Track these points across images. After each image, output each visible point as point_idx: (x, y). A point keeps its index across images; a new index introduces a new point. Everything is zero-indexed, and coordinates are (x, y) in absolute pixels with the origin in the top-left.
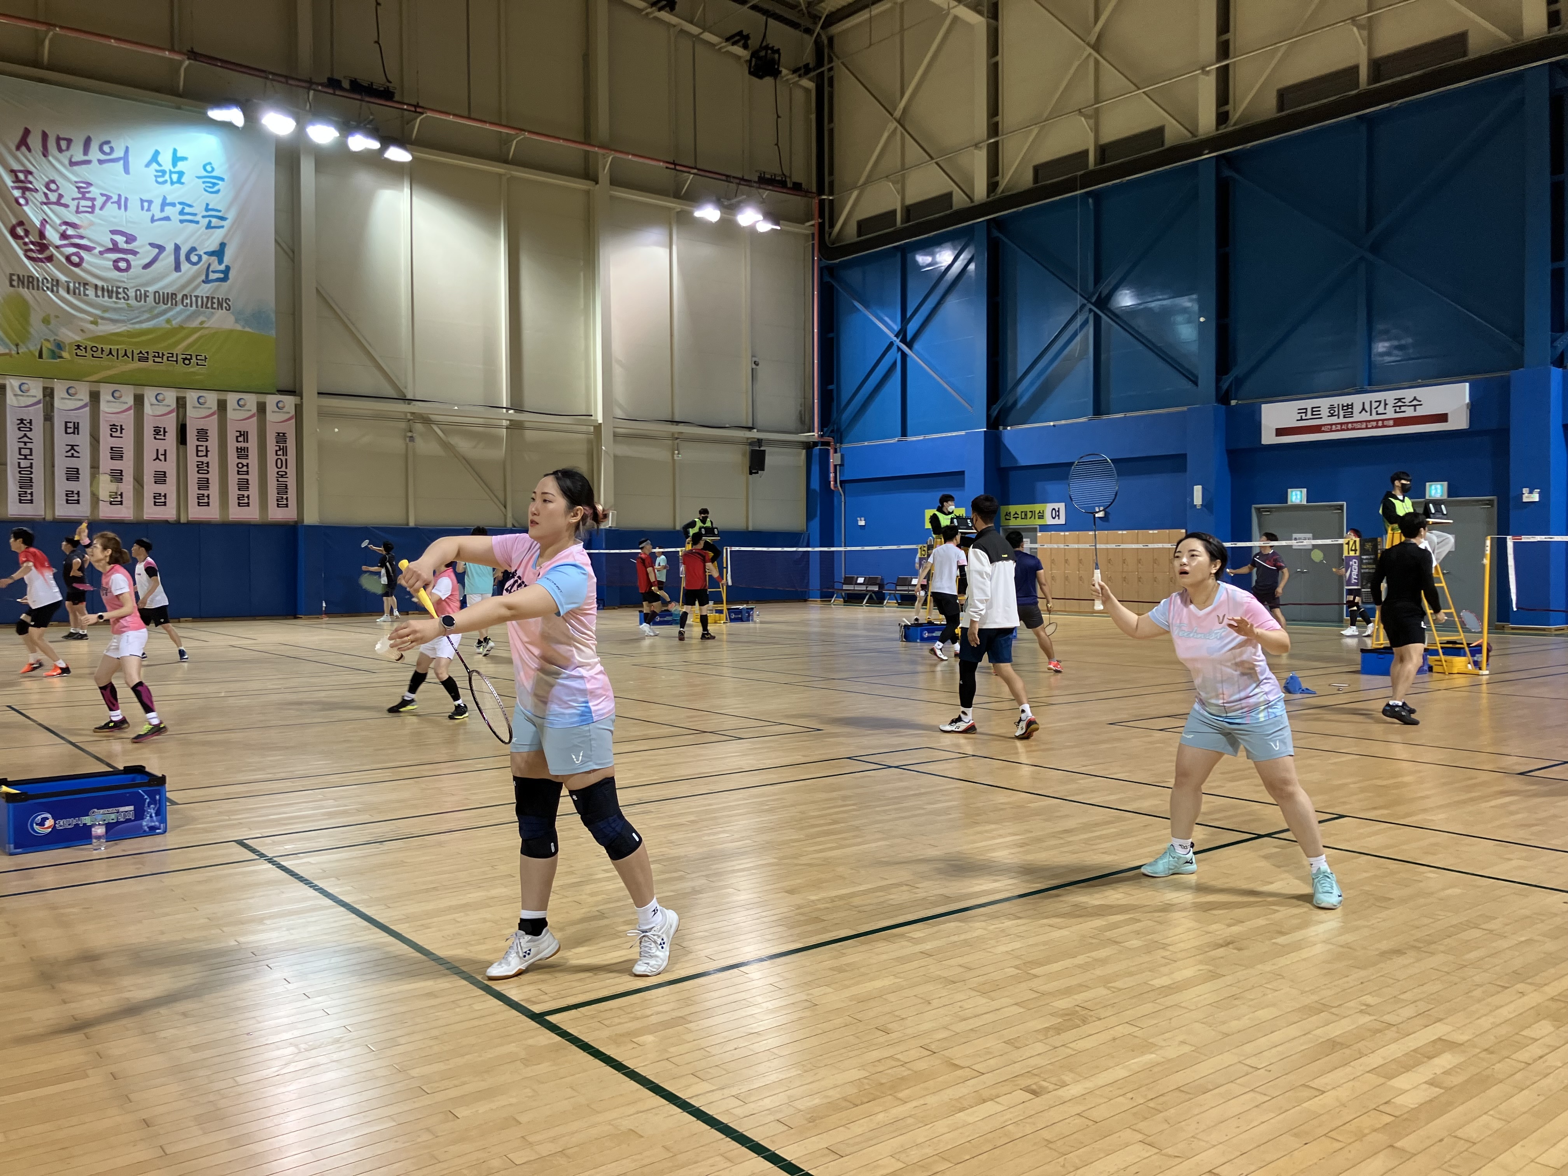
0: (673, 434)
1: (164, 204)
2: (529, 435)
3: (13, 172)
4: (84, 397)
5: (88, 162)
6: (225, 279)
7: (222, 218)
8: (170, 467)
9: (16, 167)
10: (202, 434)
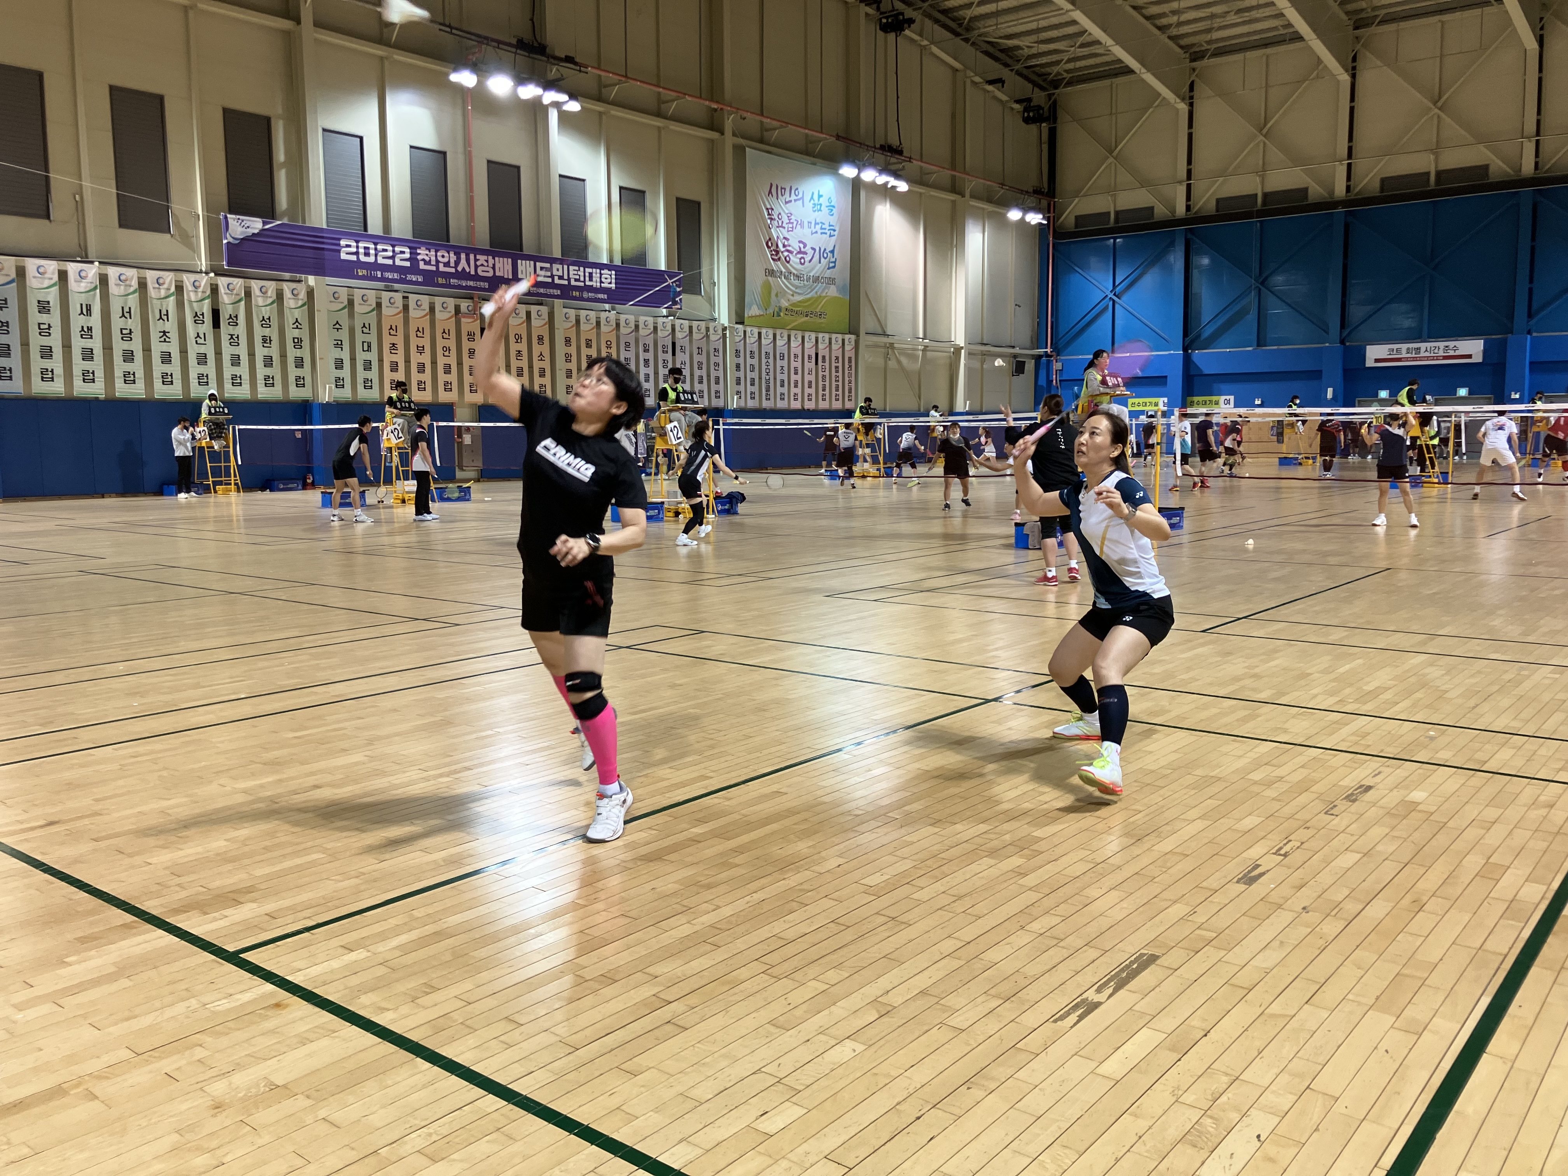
0: (982, 351)
1: (816, 224)
2: (929, 354)
3: (767, 209)
4: (786, 338)
5: (790, 201)
6: (834, 267)
7: (834, 230)
8: (812, 378)
9: (769, 207)
10: (824, 357)
